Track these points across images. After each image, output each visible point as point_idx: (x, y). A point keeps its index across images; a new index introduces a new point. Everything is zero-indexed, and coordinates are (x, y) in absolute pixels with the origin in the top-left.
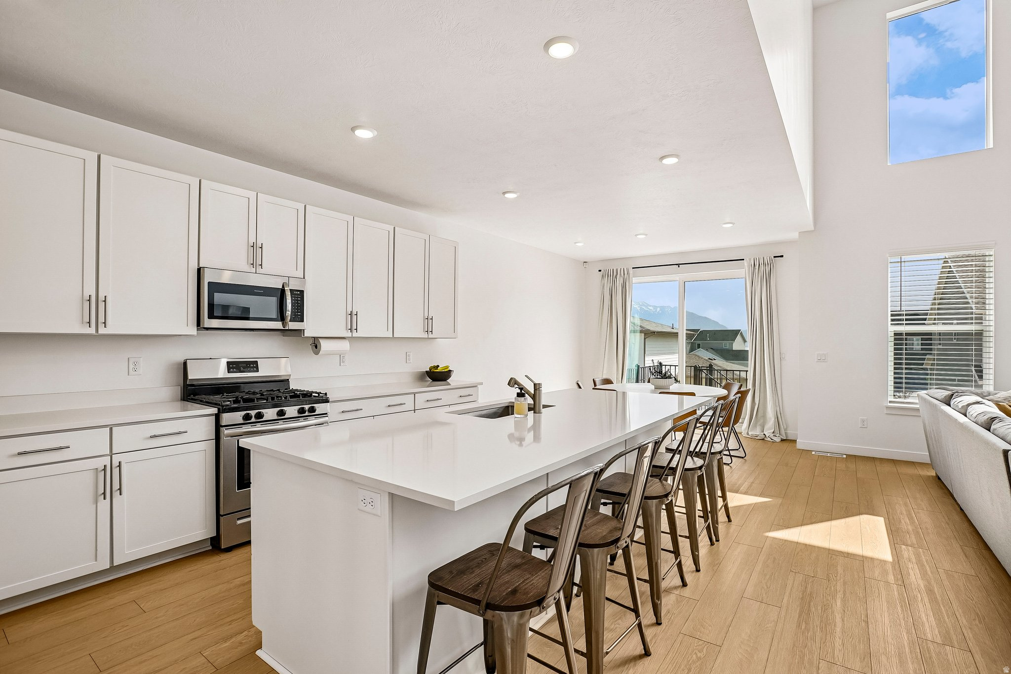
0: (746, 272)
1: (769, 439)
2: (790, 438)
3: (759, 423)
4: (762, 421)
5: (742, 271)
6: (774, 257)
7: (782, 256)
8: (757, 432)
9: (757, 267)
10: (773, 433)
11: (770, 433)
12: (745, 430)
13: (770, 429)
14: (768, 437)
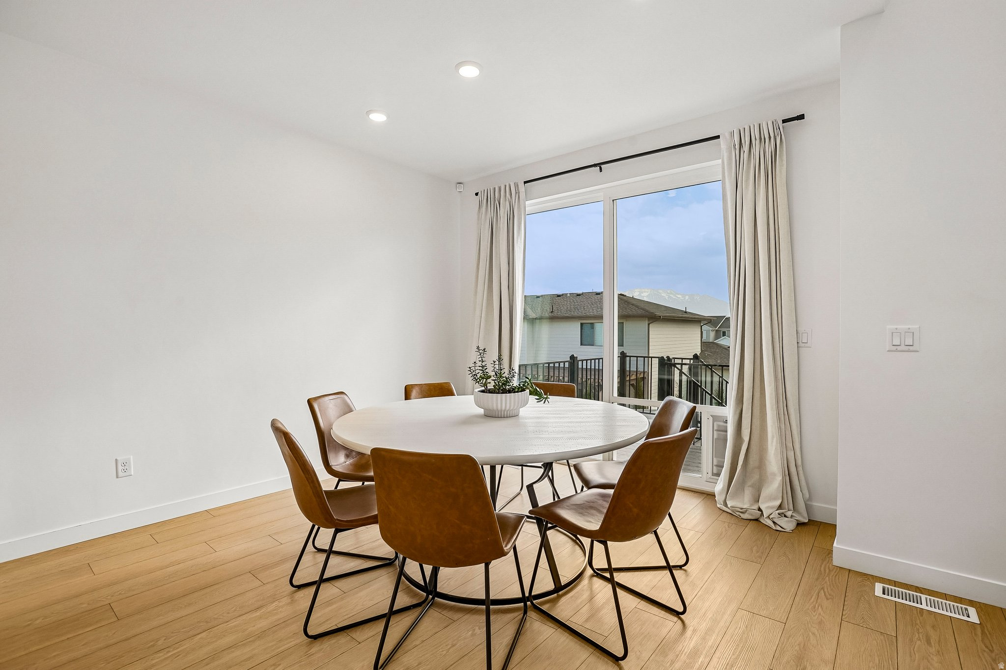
0: (723, 168)
1: (769, 523)
2: (819, 517)
3: (749, 483)
4: (756, 477)
5: (716, 164)
6: (784, 121)
7: (801, 117)
8: (742, 502)
9: (746, 148)
10: (780, 507)
11: (772, 508)
12: (720, 493)
13: (772, 498)
14: (768, 517)
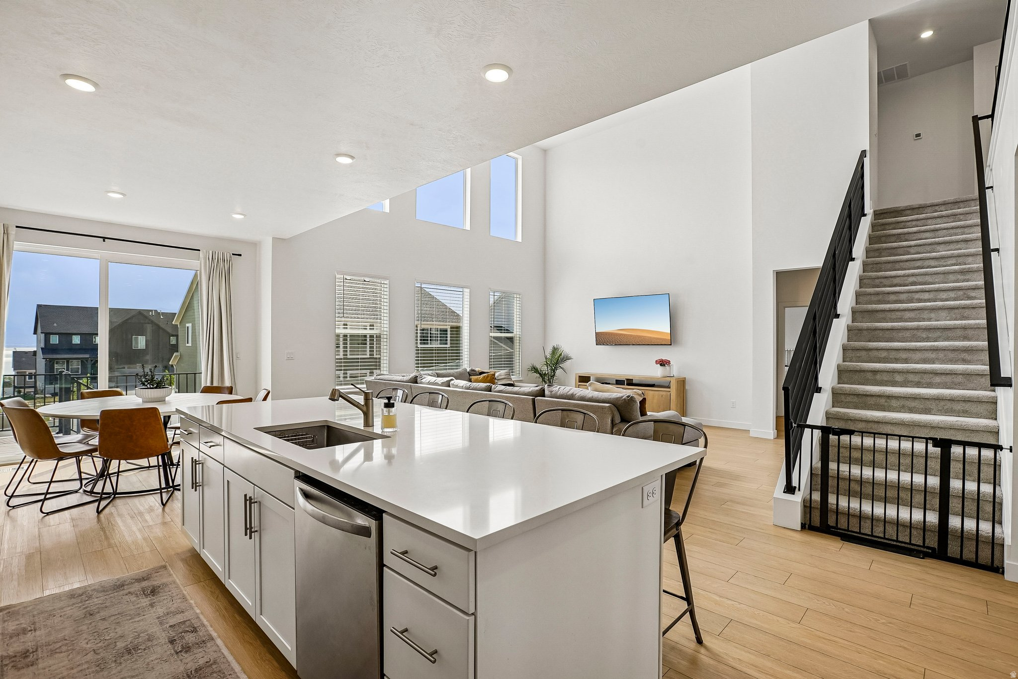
0: (201, 265)
5: (195, 263)
6: (233, 254)
7: (240, 255)
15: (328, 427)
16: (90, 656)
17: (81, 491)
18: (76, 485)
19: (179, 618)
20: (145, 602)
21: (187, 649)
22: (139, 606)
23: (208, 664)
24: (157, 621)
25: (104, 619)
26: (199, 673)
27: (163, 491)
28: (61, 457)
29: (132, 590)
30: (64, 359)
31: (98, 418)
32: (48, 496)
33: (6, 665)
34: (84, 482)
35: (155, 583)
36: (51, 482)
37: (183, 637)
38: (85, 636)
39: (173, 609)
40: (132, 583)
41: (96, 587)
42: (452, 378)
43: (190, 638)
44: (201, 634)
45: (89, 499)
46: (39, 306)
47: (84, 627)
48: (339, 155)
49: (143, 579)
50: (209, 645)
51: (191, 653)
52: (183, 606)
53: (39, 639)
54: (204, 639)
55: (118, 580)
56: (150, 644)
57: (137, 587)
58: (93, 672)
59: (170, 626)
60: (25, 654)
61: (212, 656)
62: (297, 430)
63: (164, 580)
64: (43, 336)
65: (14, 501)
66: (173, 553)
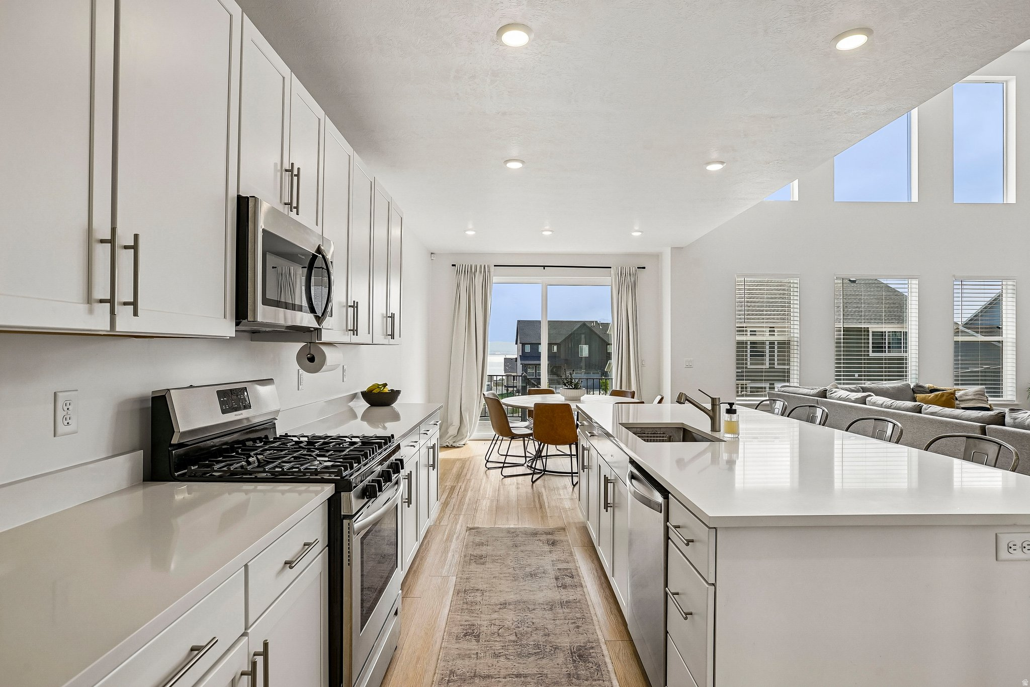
0: (612, 280)
5: (608, 279)
6: (638, 268)
7: (644, 268)
9: (623, 276)
15: (684, 429)
16: (511, 570)
17: (525, 465)
18: (522, 461)
19: (564, 566)
20: (547, 548)
21: (564, 587)
22: (543, 550)
23: (575, 601)
24: (551, 562)
25: (522, 551)
26: (569, 604)
27: (573, 475)
28: (513, 437)
29: (541, 538)
30: (534, 364)
31: (533, 409)
32: (505, 465)
33: (472, 560)
34: (528, 459)
35: (556, 538)
36: (507, 455)
37: (564, 578)
38: (510, 557)
39: (562, 559)
40: (542, 534)
41: (522, 530)
42: (870, 393)
43: (568, 581)
44: (575, 580)
45: (529, 471)
46: (519, 321)
47: (511, 553)
48: (709, 163)
49: (549, 534)
50: (578, 589)
51: (566, 590)
52: (569, 559)
53: (488, 551)
54: (577, 584)
55: (535, 529)
56: (544, 575)
57: (544, 537)
58: (511, 580)
59: (558, 569)
60: (481, 557)
61: (579, 597)
62: (655, 429)
63: (562, 538)
64: (521, 345)
65: (489, 465)
66: (572, 521)
